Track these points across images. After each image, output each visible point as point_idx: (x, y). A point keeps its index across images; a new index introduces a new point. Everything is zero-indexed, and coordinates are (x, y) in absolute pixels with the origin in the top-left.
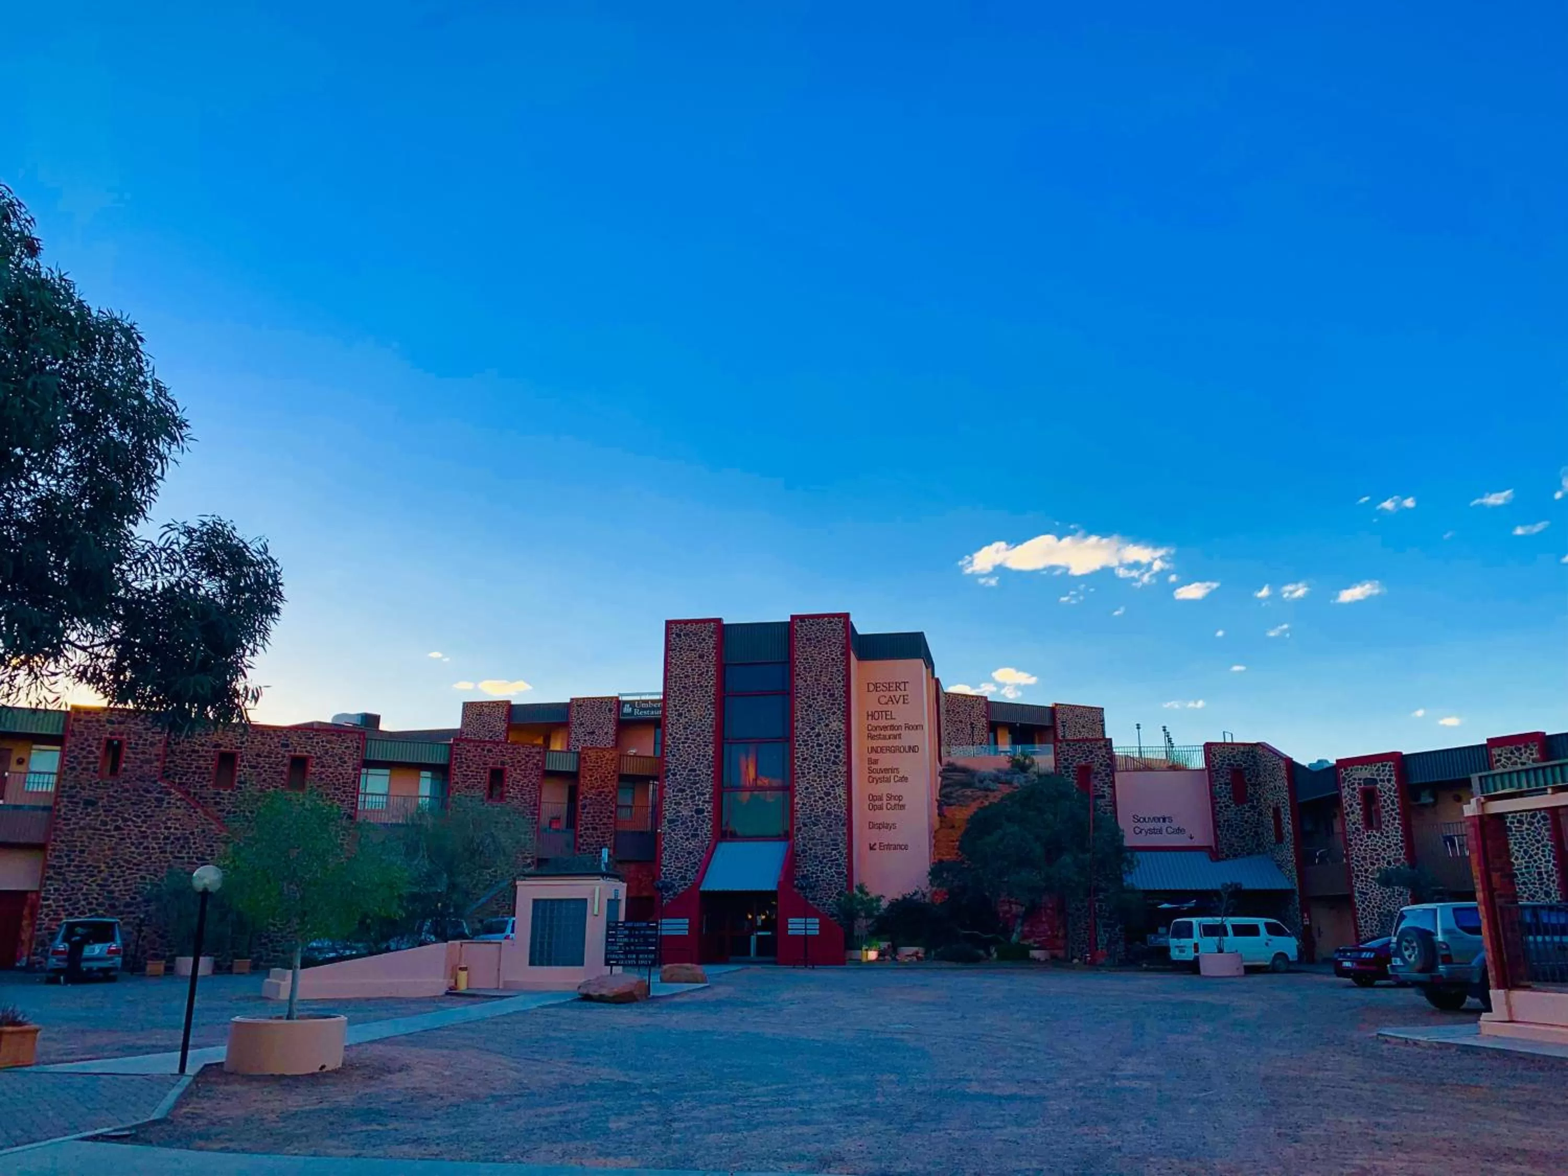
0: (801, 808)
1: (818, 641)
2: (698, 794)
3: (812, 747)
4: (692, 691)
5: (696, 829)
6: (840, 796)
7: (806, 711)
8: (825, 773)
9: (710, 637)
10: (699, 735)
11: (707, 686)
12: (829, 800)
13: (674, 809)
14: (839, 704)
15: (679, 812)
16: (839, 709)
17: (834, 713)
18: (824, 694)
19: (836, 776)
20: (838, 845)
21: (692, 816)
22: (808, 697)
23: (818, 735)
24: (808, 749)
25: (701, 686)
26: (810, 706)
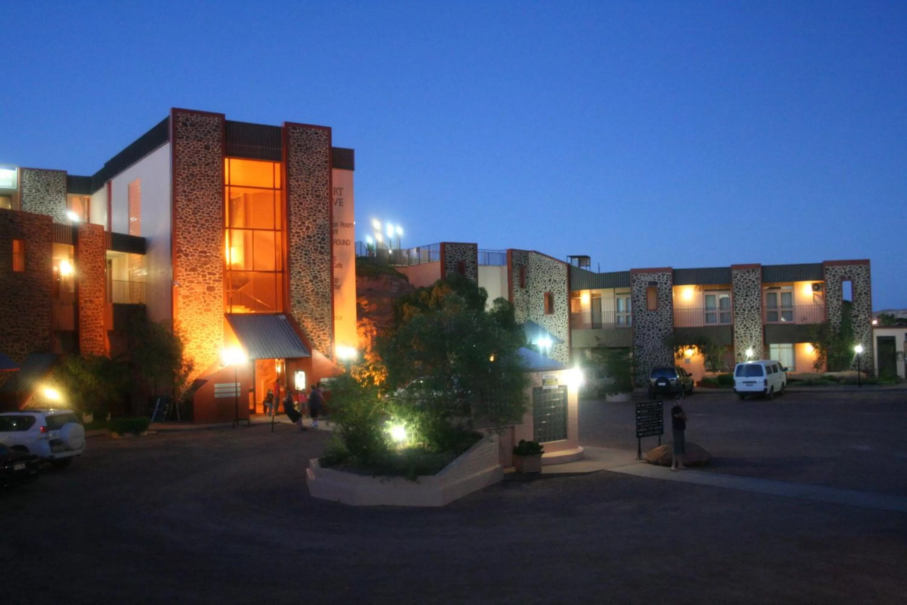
0: (296, 288)
1: (307, 148)
2: (209, 274)
3: (304, 238)
4: (200, 180)
5: (208, 305)
6: (325, 280)
7: (298, 207)
8: (314, 260)
9: (215, 130)
10: (207, 221)
11: (213, 177)
12: (316, 283)
13: (187, 286)
14: (324, 204)
15: (192, 289)
16: (324, 208)
17: (320, 211)
18: (311, 194)
19: (322, 263)
20: (324, 318)
21: (204, 293)
22: (300, 196)
23: (308, 228)
24: (300, 240)
25: (208, 176)
26: (301, 203)
